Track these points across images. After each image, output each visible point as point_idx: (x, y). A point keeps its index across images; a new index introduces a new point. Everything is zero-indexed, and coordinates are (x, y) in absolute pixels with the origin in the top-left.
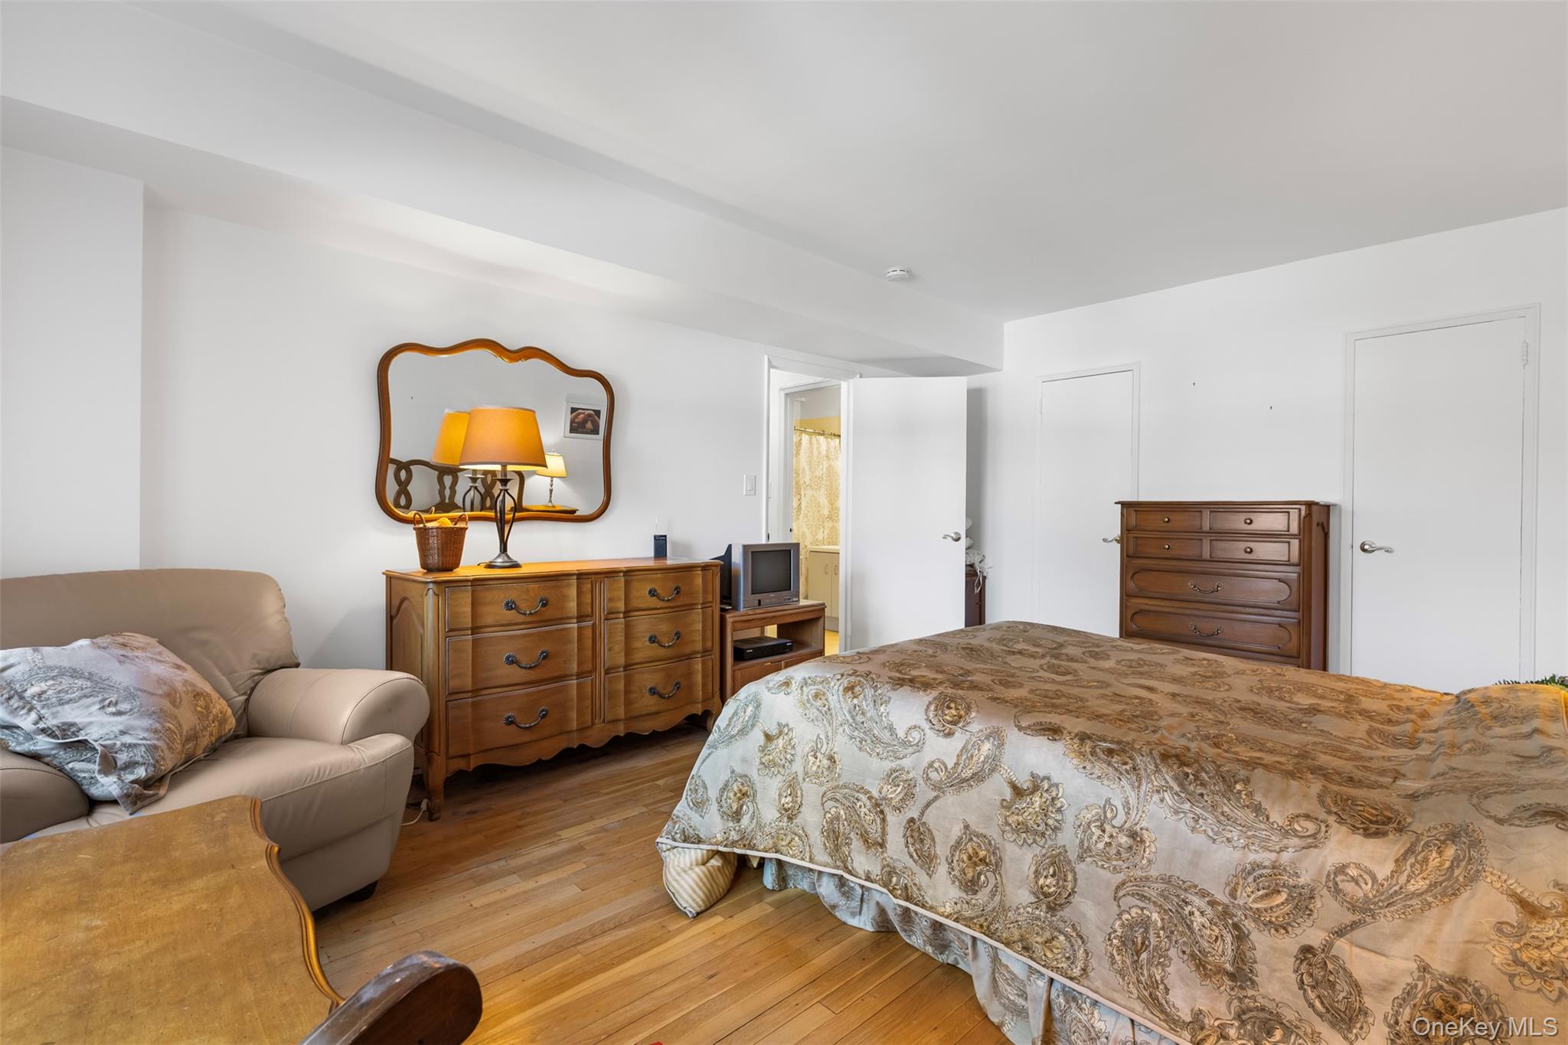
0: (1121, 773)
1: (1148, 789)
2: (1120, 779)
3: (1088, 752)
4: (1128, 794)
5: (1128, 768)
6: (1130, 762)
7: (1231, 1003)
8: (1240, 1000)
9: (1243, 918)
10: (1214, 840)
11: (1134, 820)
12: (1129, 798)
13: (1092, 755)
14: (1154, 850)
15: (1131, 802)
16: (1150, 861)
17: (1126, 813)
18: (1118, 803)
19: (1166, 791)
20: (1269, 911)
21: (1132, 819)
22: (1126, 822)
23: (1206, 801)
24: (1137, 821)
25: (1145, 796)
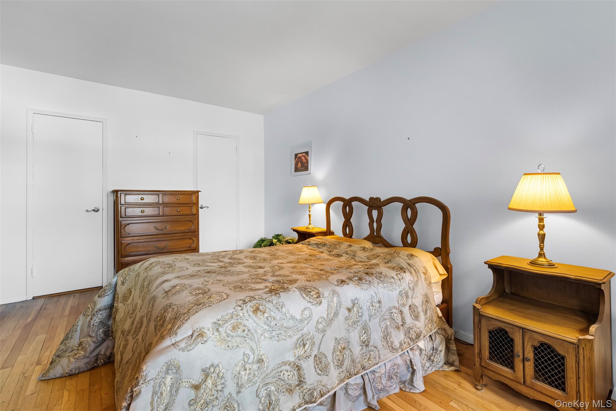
0: (245, 337)
1: (258, 337)
2: (246, 340)
3: (226, 337)
4: (251, 345)
5: (247, 332)
6: (246, 328)
7: (300, 395)
8: (302, 392)
9: (298, 361)
10: (285, 339)
11: (257, 354)
12: (253, 346)
13: (228, 337)
14: (268, 361)
15: (254, 347)
16: (267, 367)
17: (253, 353)
18: (248, 352)
19: (265, 332)
20: (305, 352)
21: (256, 354)
22: (254, 358)
23: (279, 326)
24: (258, 354)
25: (258, 340)
